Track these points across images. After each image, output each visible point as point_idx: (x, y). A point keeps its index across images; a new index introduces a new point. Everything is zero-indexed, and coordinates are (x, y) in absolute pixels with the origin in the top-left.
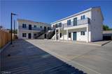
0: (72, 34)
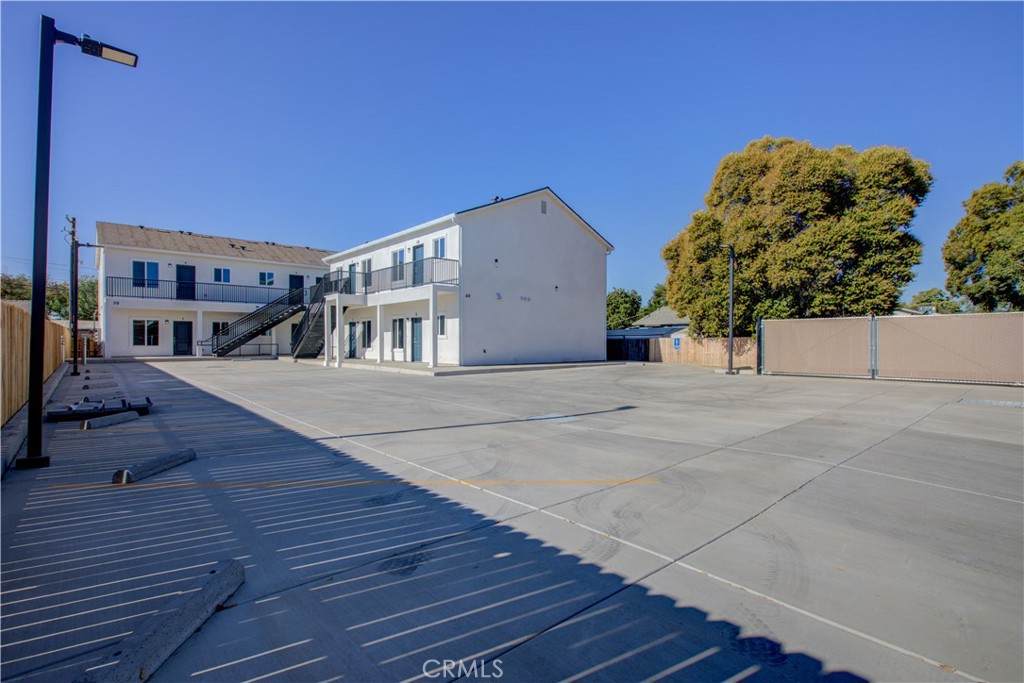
0: (408, 325)
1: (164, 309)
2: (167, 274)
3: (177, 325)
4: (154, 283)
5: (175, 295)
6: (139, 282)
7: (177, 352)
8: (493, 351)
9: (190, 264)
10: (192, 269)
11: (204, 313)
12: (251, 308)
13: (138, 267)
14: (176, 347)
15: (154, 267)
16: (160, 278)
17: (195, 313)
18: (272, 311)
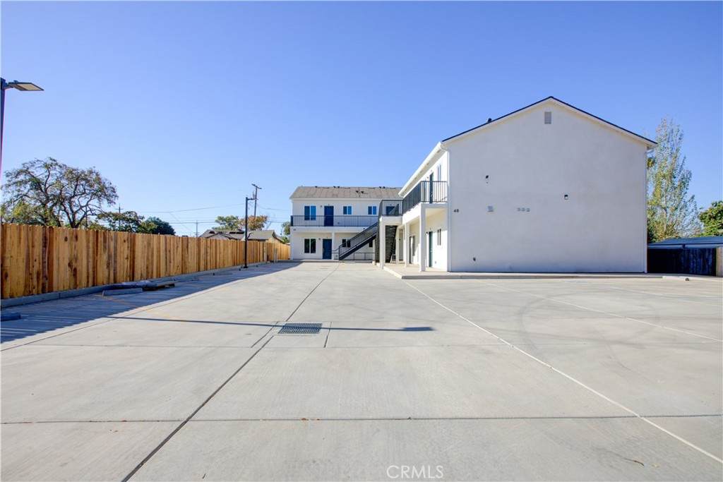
1: (319, 232)
2: (320, 212)
3: (324, 240)
4: (314, 218)
5: (323, 224)
6: (307, 218)
7: (325, 257)
8: (484, 258)
9: (331, 205)
10: (332, 208)
11: (336, 234)
12: (360, 230)
13: (307, 208)
14: (324, 254)
15: (314, 208)
16: (317, 215)
17: (331, 234)
18: (371, 231)
